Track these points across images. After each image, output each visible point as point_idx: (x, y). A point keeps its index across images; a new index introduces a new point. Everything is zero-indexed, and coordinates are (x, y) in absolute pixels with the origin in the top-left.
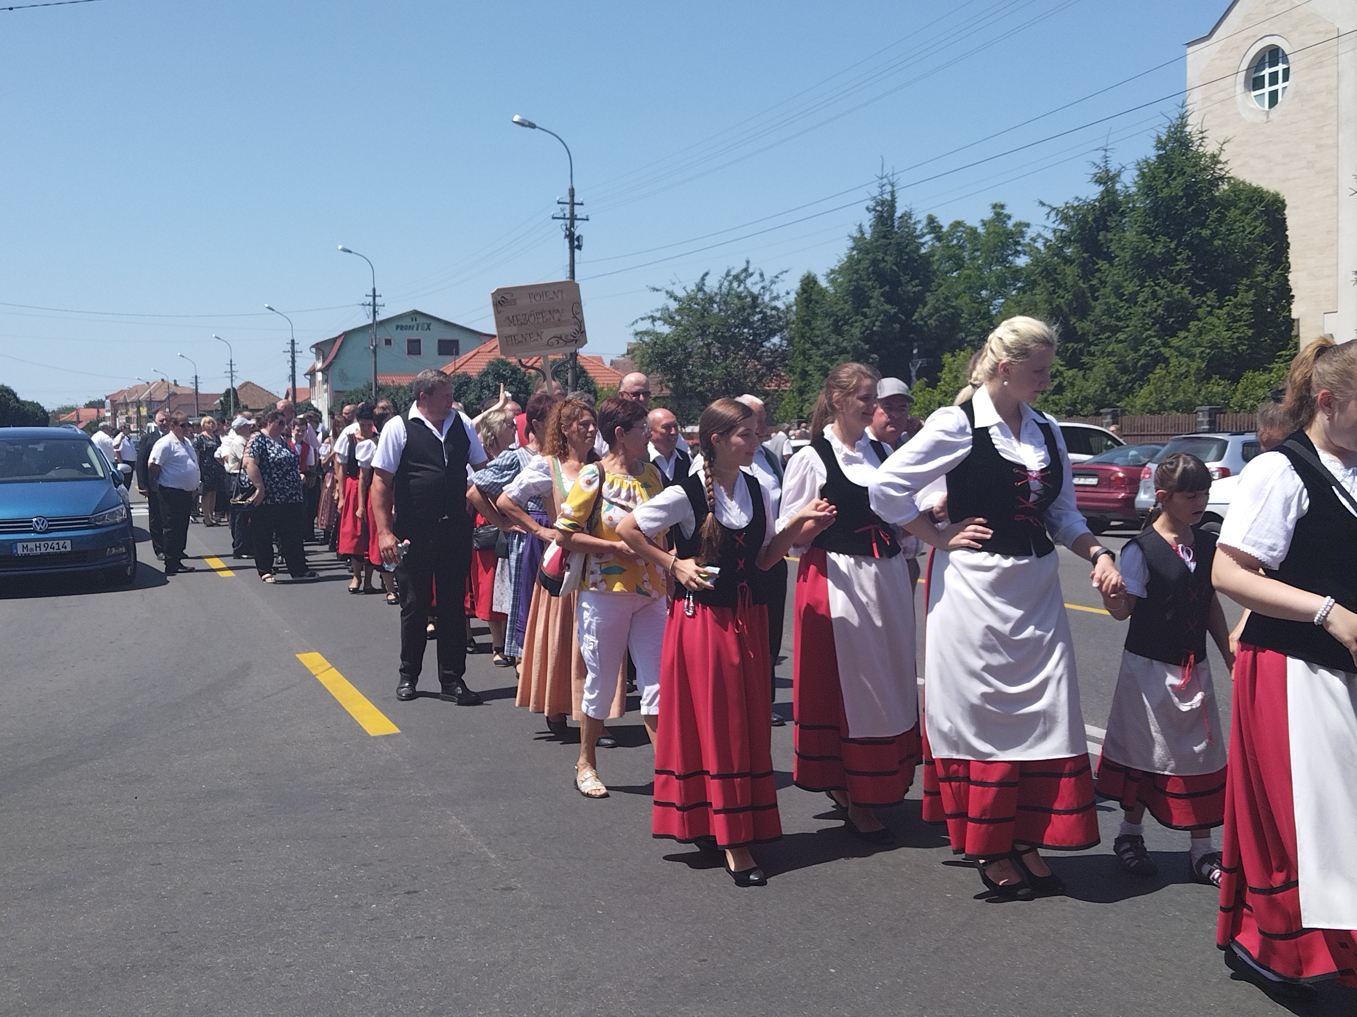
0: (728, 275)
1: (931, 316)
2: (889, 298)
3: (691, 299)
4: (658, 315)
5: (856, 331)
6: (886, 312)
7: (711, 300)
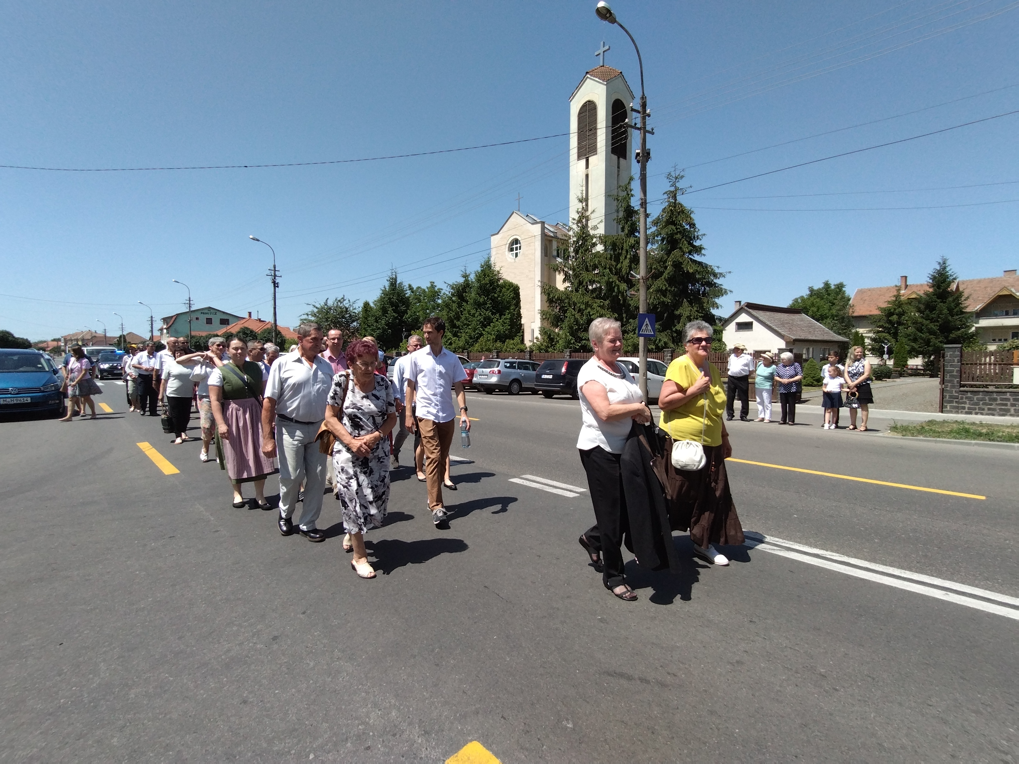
0: (336, 300)
1: (409, 318)
2: (395, 311)
3: (322, 308)
4: (310, 313)
5: (383, 322)
6: (393, 316)
7: (330, 309)
